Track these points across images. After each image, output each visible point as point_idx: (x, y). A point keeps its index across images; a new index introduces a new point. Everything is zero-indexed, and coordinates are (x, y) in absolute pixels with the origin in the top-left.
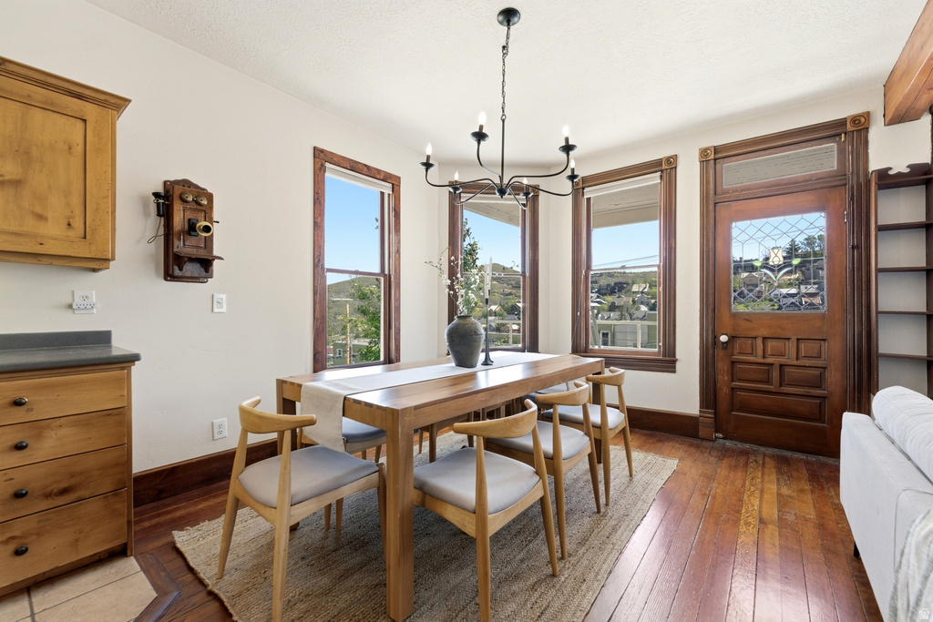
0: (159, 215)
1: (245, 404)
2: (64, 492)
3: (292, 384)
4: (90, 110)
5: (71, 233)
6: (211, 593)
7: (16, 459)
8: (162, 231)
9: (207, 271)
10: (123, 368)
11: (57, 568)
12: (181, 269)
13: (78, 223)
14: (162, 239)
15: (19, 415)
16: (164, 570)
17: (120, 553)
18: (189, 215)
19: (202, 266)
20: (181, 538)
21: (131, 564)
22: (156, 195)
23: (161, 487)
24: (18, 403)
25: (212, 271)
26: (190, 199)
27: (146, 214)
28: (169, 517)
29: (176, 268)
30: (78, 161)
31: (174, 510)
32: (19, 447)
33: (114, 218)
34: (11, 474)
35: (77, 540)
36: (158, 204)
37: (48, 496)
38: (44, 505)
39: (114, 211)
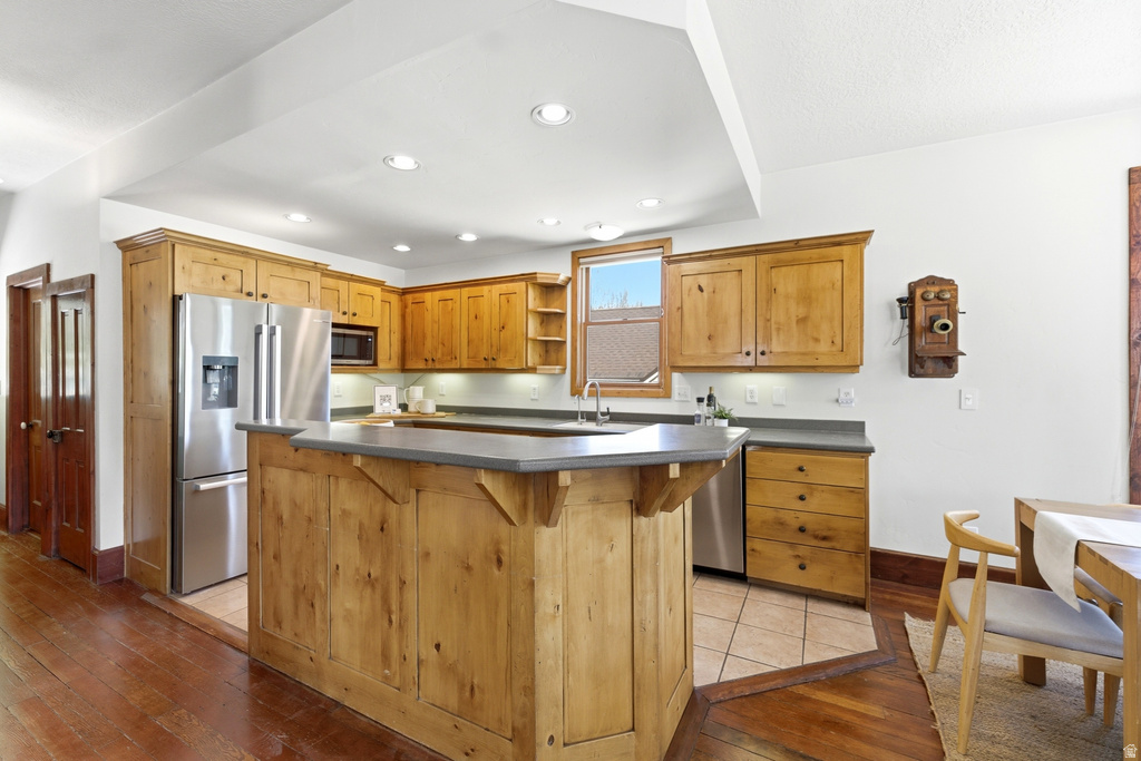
0: (903, 317)
1: (950, 514)
2: (824, 538)
3: (1029, 508)
4: (846, 251)
5: (834, 349)
6: (920, 677)
7: (799, 505)
8: (906, 331)
9: (950, 367)
10: (863, 457)
11: (820, 590)
12: (922, 367)
13: (838, 340)
14: (907, 339)
15: (800, 477)
16: (890, 637)
17: (859, 604)
18: (932, 311)
19: (944, 362)
20: (911, 622)
21: (867, 617)
22: (900, 301)
23: (905, 572)
24: (801, 469)
25: (957, 366)
26: (932, 296)
27: (892, 318)
28: (906, 600)
29: (917, 366)
30: (837, 294)
31: (914, 598)
32: (802, 498)
33: (862, 331)
34: (798, 514)
35: (832, 578)
36: (901, 308)
37: (816, 537)
38: (814, 542)
39: (862, 326)
